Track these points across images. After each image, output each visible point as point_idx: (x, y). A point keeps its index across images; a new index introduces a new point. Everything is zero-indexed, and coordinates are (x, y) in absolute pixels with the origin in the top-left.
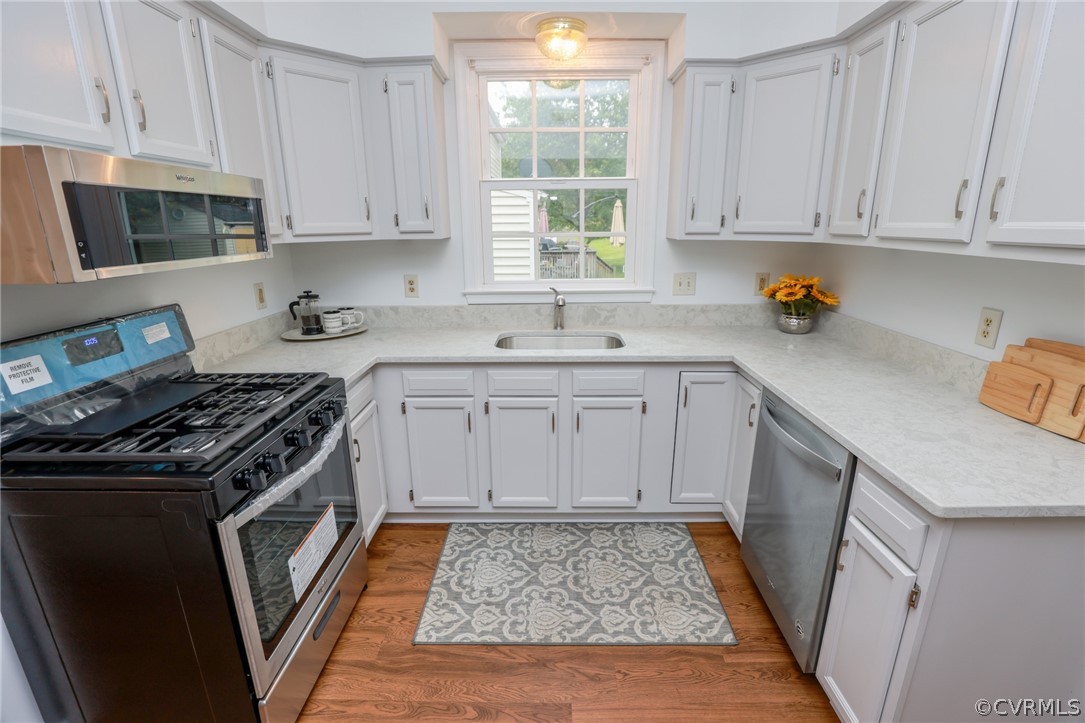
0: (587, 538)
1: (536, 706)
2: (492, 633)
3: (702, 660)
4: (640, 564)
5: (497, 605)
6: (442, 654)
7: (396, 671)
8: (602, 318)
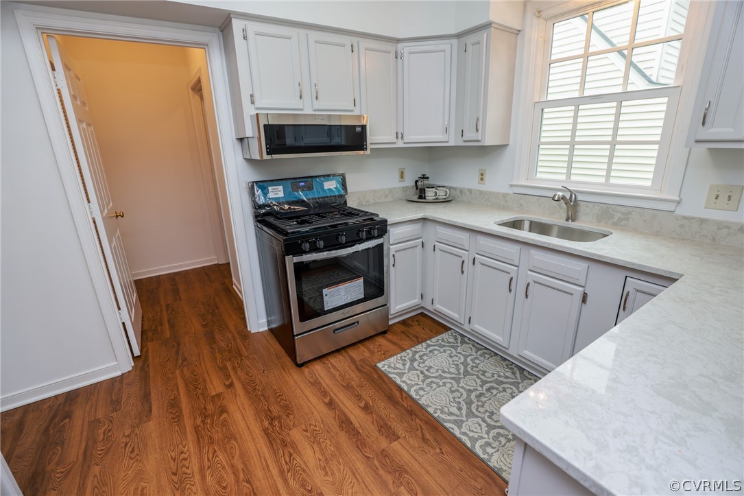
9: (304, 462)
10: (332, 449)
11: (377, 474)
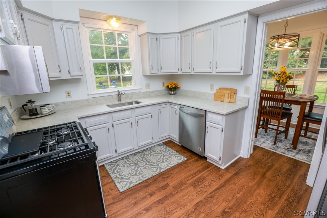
0: (143, 154)
1: (161, 187)
2: (139, 180)
3: (184, 164)
4: (159, 154)
5: (135, 175)
6: (131, 191)
7: (122, 200)
8: (130, 97)
9: (182, 215)
10: (174, 205)
11: (184, 189)
